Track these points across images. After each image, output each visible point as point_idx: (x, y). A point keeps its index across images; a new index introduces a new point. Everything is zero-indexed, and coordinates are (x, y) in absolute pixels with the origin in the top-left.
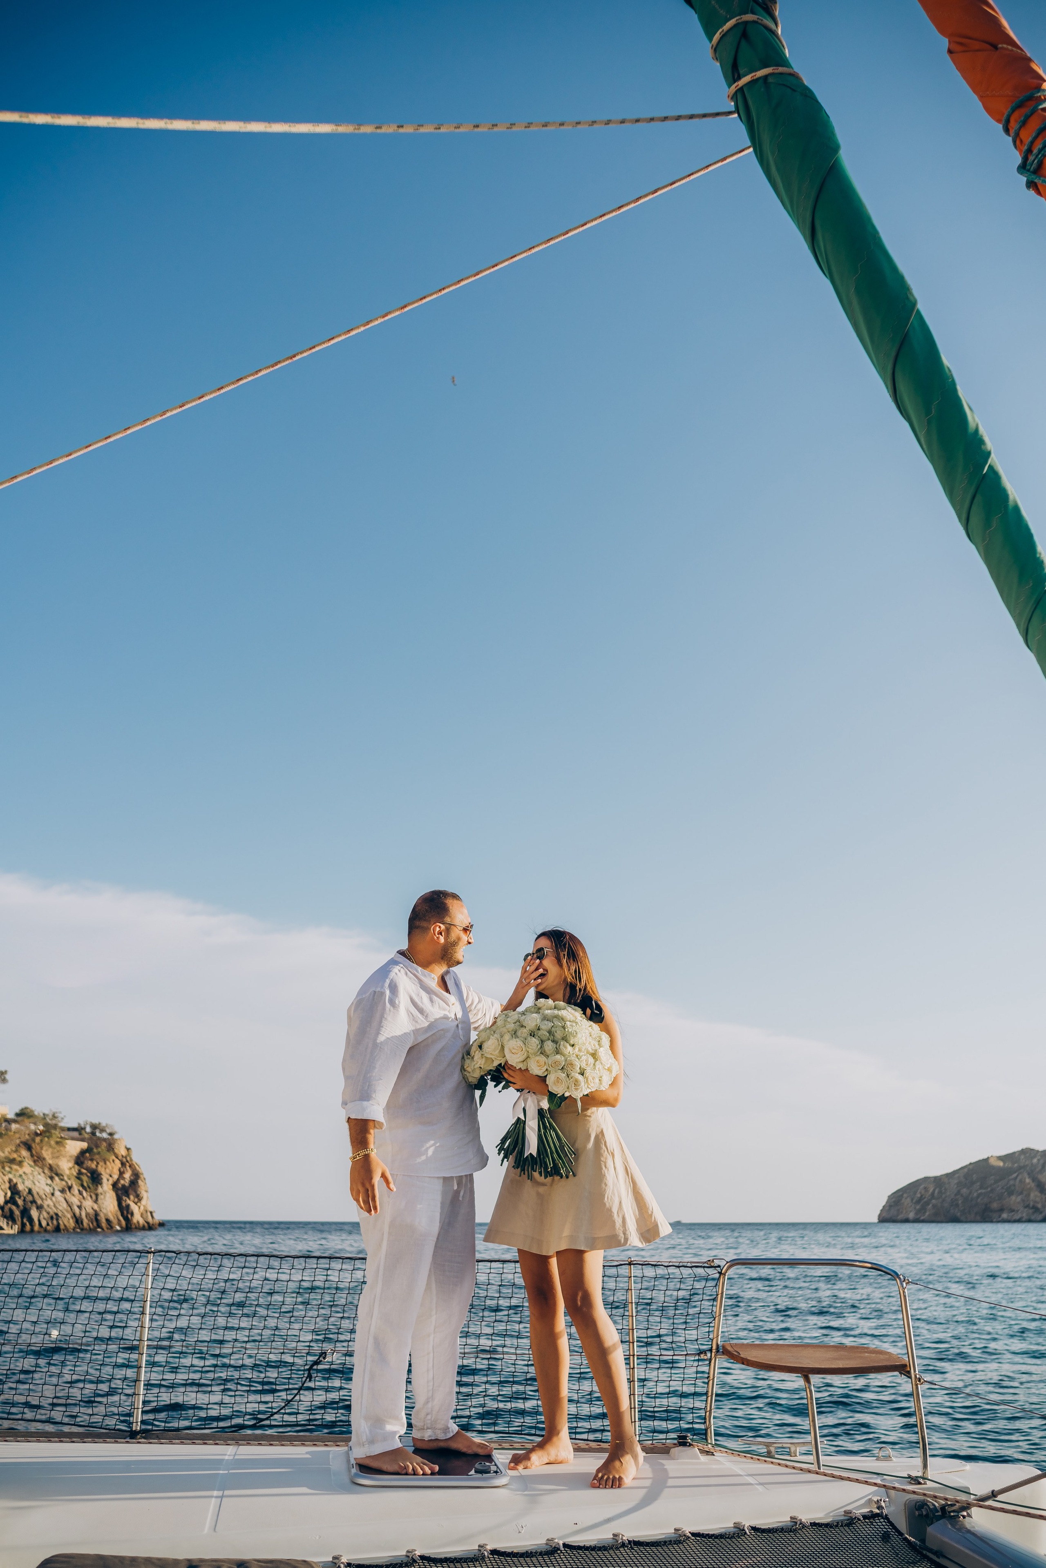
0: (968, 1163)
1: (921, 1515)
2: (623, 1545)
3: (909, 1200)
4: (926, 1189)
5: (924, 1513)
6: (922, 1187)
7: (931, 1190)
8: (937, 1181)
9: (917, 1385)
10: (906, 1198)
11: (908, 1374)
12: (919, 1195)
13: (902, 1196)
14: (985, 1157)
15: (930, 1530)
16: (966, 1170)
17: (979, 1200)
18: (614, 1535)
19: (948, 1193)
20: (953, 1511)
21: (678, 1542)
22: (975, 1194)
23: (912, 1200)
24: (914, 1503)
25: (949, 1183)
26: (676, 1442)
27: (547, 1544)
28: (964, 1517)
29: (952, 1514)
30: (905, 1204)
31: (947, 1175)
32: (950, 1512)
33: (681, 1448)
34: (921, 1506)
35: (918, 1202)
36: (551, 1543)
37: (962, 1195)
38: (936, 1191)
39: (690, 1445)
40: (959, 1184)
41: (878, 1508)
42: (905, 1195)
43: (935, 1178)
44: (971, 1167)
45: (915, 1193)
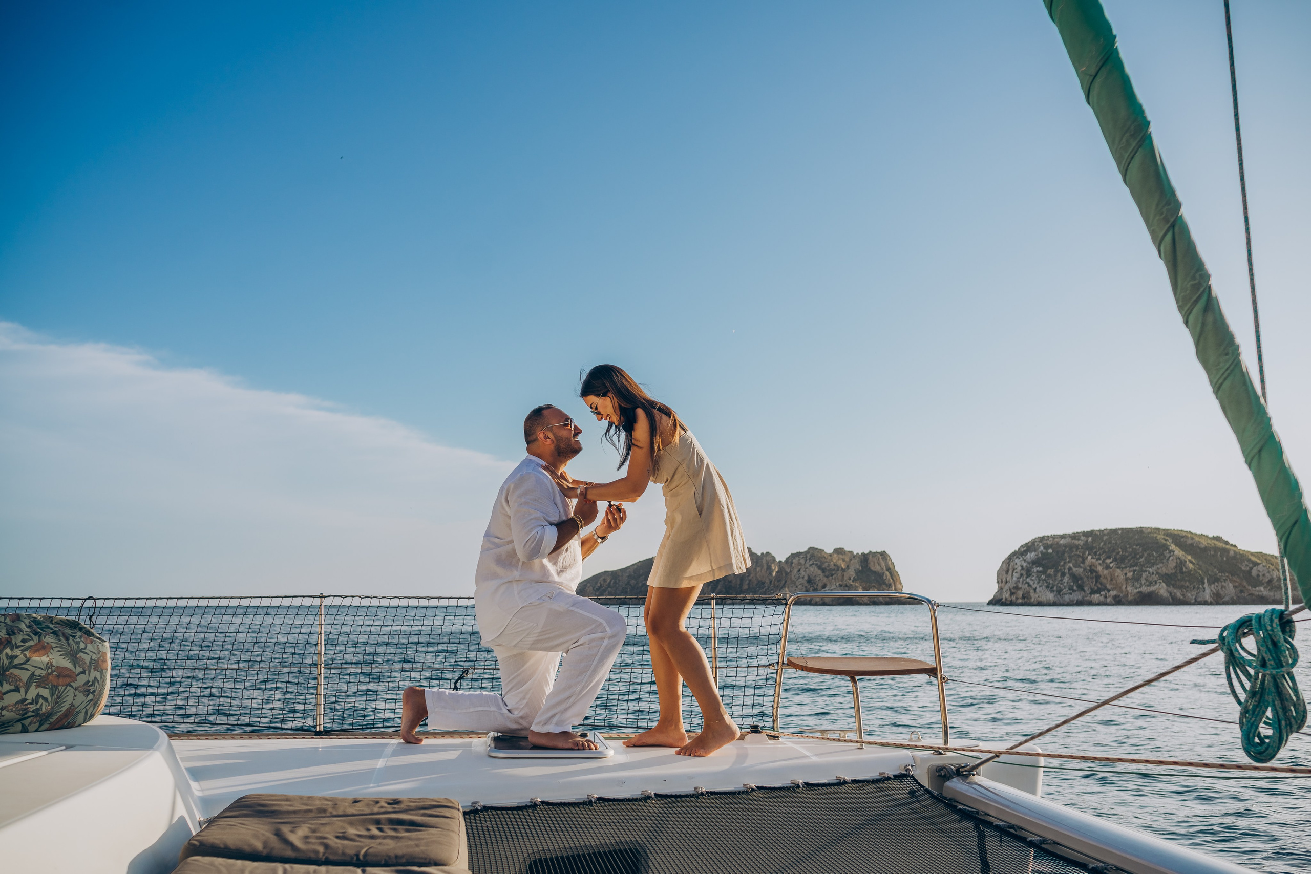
0: (638, 561)
1: (940, 776)
2: (702, 794)
3: (591, 588)
4: (605, 580)
5: (943, 774)
6: (602, 578)
7: (608, 581)
8: (614, 574)
9: (942, 683)
10: (589, 587)
11: (935, 675)
12: (599, 585)
13: (586, 585)
14: (651, 557)
15: (948, 784)
16: (635, 566)
17: (642, 589)
18: (695, 788)
19: (620, 584)
20: (966, 771)
21: (745, 792)
22: (640, 585)
23: (593, 588)
24: (935, 768)
25: (622, 576)
26: (749, 730)
27: (642, 794)
28: (974, 775)
29: (964, 773)
30: (588, 591)
31: (621, 570)
32: (962, 772)
33: (753, 734)
34: (940, 769)
35: (598, 590)
36: (645, 793)
37: (631, 585)
38: (612, 582)
39: (760, 732)
40: (630, 577)
41: (906, 771)
42: (588, 585)
43: (612, 572)
44: (639, 564)
45: (596, 583)
